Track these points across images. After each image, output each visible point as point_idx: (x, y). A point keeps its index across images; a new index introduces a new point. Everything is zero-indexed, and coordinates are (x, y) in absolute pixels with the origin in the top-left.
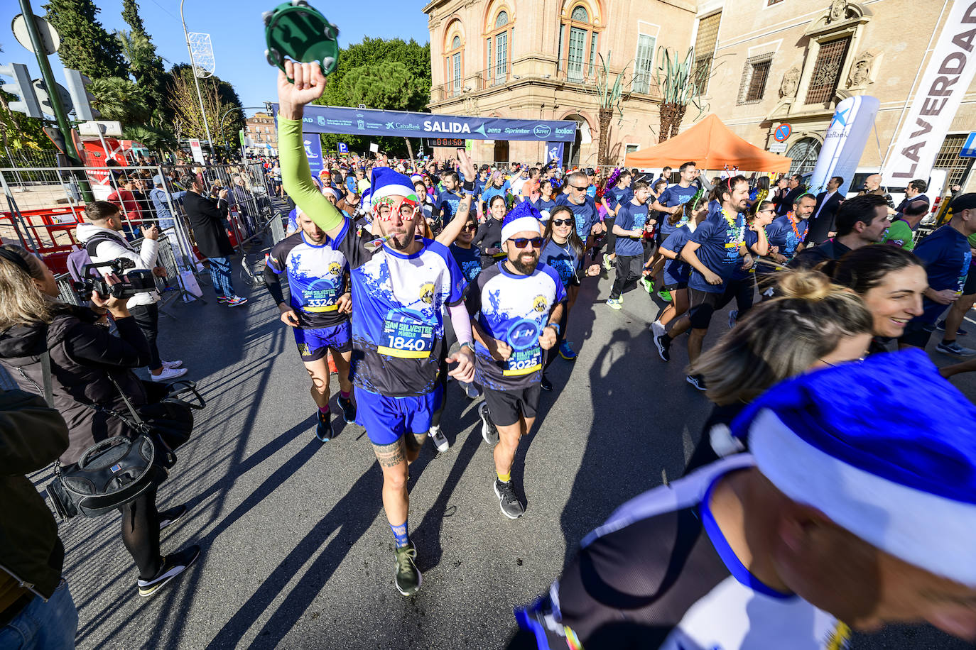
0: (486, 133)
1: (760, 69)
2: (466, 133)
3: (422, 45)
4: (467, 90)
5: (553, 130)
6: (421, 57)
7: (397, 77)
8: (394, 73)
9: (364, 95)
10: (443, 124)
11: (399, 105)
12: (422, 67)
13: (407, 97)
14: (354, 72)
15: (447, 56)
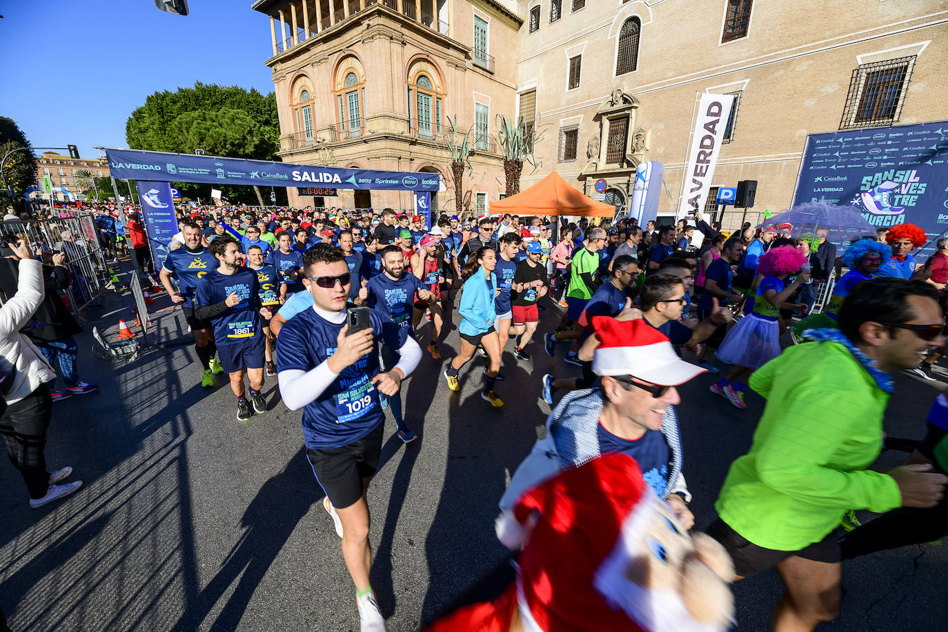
0: (357, 182)
1: (571, 136)
2: (337, 182)
3: (265, 94)
4: (321, 141)
5: (420, 182)
6: (265, 107)
7: (240, 124)
8: (236, 121)
9: (202, 140)
10: (313, 174)
11: (244, 151)
12: (267, 116)
13: (253, 144)
14: (185, 116)
15: (295, 108)
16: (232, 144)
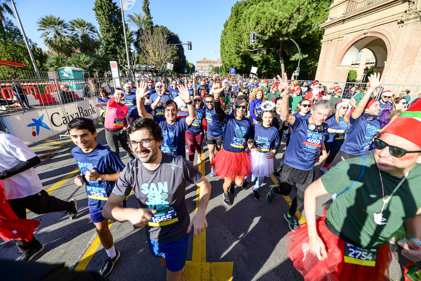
7: (291, 4)
9: (257, 24)
16: (280, 24)
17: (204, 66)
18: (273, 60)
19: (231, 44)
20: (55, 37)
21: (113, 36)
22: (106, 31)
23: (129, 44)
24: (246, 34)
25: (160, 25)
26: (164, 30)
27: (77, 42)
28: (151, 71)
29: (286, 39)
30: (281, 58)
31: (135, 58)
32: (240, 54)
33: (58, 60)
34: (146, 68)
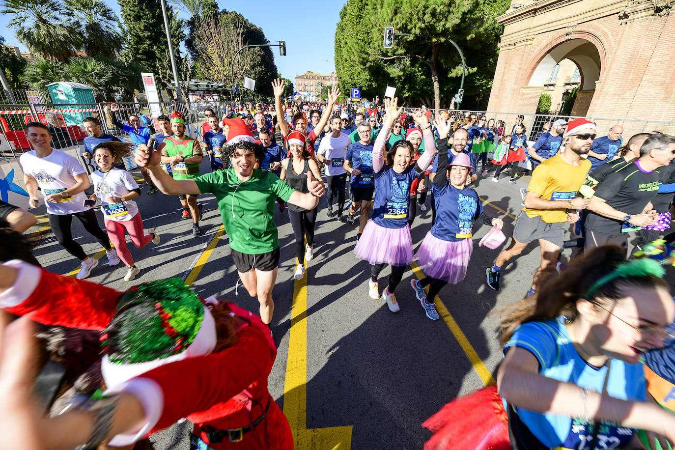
17: (309, 84)
18: (421, 75)
19: (352, 46)
20: (37, 26)
21: (146, 28)
22: (134, 17)
23: (176, 43)
24: (376, 29)
25: (229, 10)
26: (238, 20)
27: (78, 36)
28: (216, 91)
29: (443, 40)
30: (434, 73)
31: (187, 68)
32: (368, 65)
33: (45, 68)
34: (207, 86)
